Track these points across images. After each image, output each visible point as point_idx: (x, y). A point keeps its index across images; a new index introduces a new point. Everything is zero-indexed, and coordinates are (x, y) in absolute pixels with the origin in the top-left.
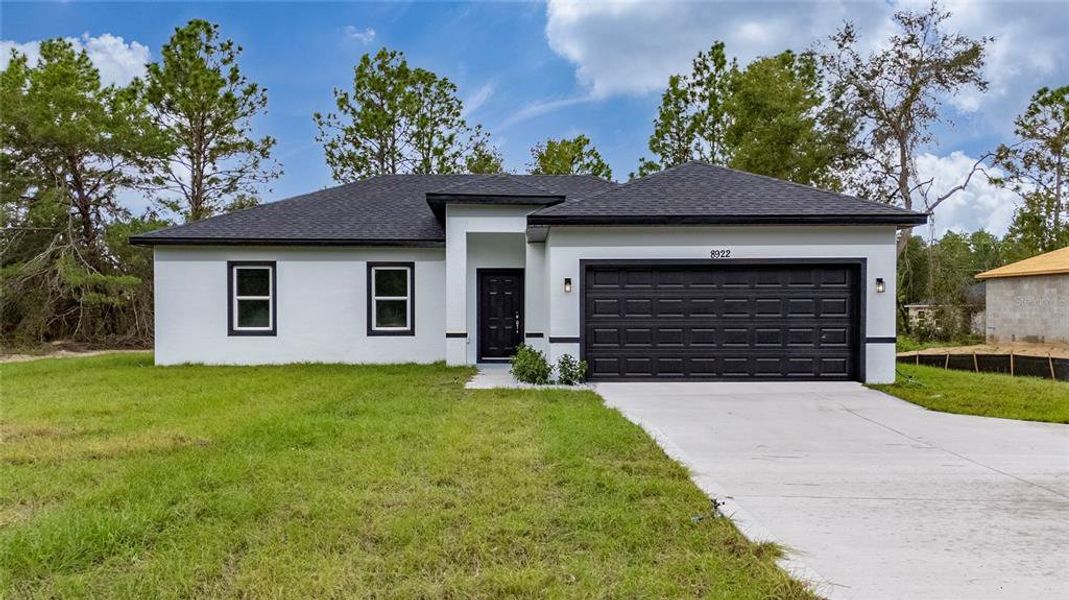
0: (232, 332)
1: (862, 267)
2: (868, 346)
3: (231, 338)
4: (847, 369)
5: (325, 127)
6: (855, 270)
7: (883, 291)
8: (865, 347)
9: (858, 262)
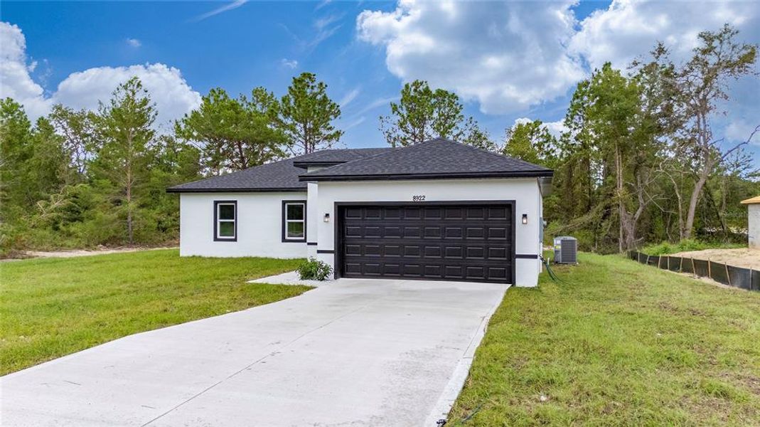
0: (216, 239)
1: (513, 207)
2: (517, 260)
3: (215, 242)
4: (506, 274)
5: (385, 124)
6: (507, 208)
7: (526, 224)
8: (515, 261)
9: (509, 203)
